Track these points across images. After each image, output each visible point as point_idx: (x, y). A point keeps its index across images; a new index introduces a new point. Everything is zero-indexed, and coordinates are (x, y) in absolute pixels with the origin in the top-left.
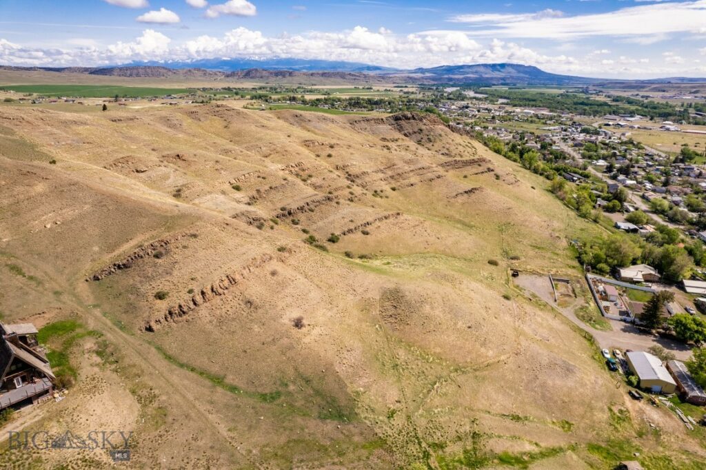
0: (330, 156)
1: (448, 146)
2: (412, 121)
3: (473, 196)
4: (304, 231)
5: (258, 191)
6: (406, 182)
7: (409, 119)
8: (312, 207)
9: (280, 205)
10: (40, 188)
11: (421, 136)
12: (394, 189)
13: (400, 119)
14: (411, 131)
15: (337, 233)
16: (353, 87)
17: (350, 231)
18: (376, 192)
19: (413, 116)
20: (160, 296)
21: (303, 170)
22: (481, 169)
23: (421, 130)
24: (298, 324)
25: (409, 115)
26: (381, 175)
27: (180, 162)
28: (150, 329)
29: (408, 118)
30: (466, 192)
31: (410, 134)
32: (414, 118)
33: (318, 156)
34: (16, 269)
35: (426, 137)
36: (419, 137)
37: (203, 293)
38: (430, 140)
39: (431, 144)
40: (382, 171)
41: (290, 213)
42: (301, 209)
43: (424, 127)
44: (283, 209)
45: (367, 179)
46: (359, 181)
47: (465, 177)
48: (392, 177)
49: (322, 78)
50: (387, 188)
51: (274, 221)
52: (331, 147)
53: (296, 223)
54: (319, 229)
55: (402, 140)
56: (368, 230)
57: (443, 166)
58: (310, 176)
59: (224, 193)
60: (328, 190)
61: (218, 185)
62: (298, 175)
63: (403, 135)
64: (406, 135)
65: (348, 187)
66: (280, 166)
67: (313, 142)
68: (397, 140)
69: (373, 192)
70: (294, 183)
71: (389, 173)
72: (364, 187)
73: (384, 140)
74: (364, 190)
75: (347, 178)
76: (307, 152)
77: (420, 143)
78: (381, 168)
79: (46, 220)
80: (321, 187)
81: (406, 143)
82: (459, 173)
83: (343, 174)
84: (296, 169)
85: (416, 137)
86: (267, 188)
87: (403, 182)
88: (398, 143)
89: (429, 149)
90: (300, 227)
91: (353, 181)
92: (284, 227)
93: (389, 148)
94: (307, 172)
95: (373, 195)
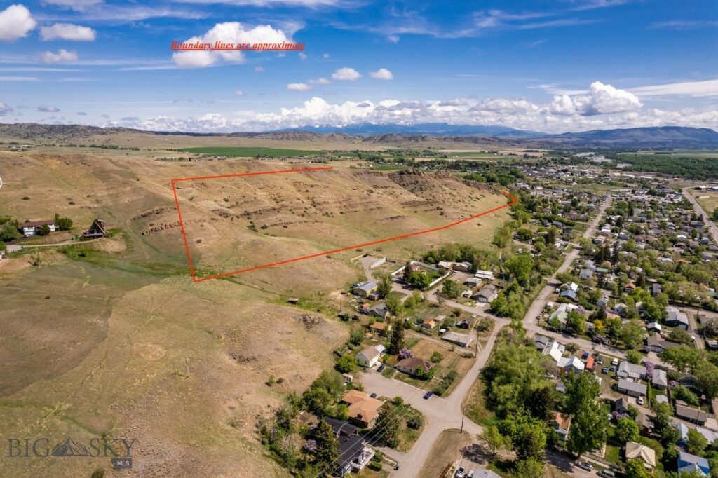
0: (307, 191)
1: (435, 194)
2: (413, 175)
3: (395, 220)
4: (251, 223)
5: (237, 203)
6: (354, 209)
7: (410, 173)
8: (262, 212)
9: (245, 210)
10: (128, 188)
11: (415, 186)
12: (341, 213)
13: (403, 173)
14: (409, 182)
15: (267, 225)
16: (479, 151)
17: (276, 225)
18: (327, 213)
20: (151, 225)
21: (280, 197)
22: (432, 208)
23: (417, 182)
24: (199, 242)
25: (411, 171)
26: (338, 205)
27: (203, 187)
28: (143, 234)
30: (391, 218)
31: (407, 184)
32: (414, 173)
33: (299, 191)
34: (110, 213)
35: (420, 187)
36: (413, 186)
37: (166, 226)
38: (421, 189)
39: (421, 191)
40: (340, 203)
41: (248, 214)
42: (256, 212)
43: (420, 180)
44: (245, 212)
45: (325, 206)
46: (318, 207)
47: (416, 212)
48: (345, 206)
49: (454, 142)
50: (337, 212)
51: (238, 217)
52: (312, 186)
53: (249, 219)
54: (260, 222)
55: (393, 187)
56: (288, 226)
57: (403, 204)
58: (283, 200)
59: (216, 201)
60: (290, 208)
61: (215, 198)
62: (275, 199)
63: (400, 185)
64: (404, 185)
65: (306, 208)
66: (265, 194)
67: (300, 183)
68: (386, 187)
69: (325, 213)
70: (259, 201)
71: (345, 204)
72: (320, 210)
73: (376, 187)
74: (318, 212)
75: (312, 205)
76: (292, 188)
77: (412, 191)
78: (341, 200)
79: (126, 200)
80: (286, 206)
81: (394, 190)
82: (413, 209)
83: (310, 202)
84: (276, 196)
85: (411, 187)
86: (243, 201)
87: (351, 209)
88: (387, 190)
89: (417, 196)
90: (250, 221)
91: (315, 207)
92: (241, 220)
93: (372, 192)
94: (282, 198)
95: (323, 215)
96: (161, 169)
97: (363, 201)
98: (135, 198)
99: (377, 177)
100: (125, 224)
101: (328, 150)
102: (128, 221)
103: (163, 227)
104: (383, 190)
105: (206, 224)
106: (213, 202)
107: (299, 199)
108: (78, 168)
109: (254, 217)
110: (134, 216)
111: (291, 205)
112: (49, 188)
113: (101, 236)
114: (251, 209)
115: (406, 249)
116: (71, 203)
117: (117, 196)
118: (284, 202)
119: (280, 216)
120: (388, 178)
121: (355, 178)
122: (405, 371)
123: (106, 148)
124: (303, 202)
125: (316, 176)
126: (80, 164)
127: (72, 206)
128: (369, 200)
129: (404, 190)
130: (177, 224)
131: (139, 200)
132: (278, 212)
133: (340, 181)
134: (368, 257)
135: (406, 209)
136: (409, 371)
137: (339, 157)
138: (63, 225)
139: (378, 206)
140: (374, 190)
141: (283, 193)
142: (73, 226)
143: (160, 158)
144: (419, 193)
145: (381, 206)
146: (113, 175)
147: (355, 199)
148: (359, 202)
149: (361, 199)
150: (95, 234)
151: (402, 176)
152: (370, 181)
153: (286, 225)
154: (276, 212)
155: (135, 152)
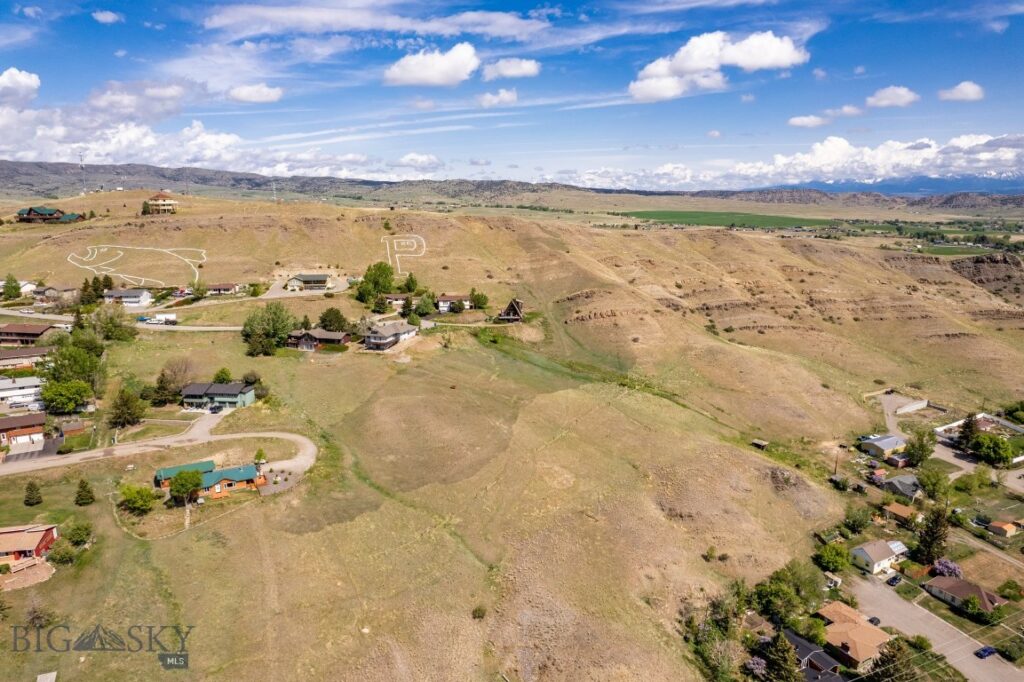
0: (802, 281)
3: (955, 340)
4: (711, 321)
5: (694, 291)
6: (879, 315)
7: (997, 262)
8: (728, 307)
9: (703, 302)
11: (1005, 284)
12: (856, 320)
13: (983, 261)
14: (992, 277)
15: (734, 327)
17: (748, 328)
18: (831, 317)
19: (1005, 259)
20: (578, 312)
21: (758, 287)
23: (1010, 277)
24: (635, 340)
25: (999, 257)
26: (852, 306)
27: (649, 265)
28: (566, 322)
29: (994, 261)
30: (947, 335)
31: (988, 280)
32: (1005, 261)
33: (790, 280)
34: (530, 292)
35: (1015, 286)
36: (1001, 285)
37: (595, 314)
38: (1017, 290)
39: (1017, 295)
41: (707, 308)
42: (719, 307)
43: (1017, 274)
44: (704, 305)
45: (829, 306)
46: (818, 306)
47: (1000, 329)
50: (848, 317)
51: (692, 311)
52: (811, 274)
53: (708, 315)
54: (723, 322)
55: (958, 284)
56: (765, 331)
57: (974, 314)
58: (762, 292)
59: (664, 286)
60: (772, 305)
61: (664, 281)
62: (750, 290)
63: (972, 281)
64: (981, 281)
65: (797, 307)
66: (736, 281)
67: (792, 268)
68: (944, 284)
69: (827, 317)
70: (726, 290)
71: (863, 305)
72: (821, 312)
73: (923, 281)
74: (817, 314)
75: (807, 302)
76: (779, 275)
77: (997, 293)
78: (857, 299)
79: (551, 276)
80: (767, 302)
81: (958, 289)
82: (993, 324)
83: (805, 298)
84: (752, 285)
85: (994, 286)
86: (702, 289)
87: (872, 314)
88: (943, 287)
89: (1007, 301)
90: (709, 318)
91: (812, 305)
92: (696, 315)
93: (915, 289)
94: (761, 289)
95: (824, 319)
96: (597, 239)
97: (898, 303)
98: (562, 275)
99: (930, 266)
100: (547, 308)
101: (845, 218)
102: (550, 304)
103: (592, 316)
104: (937, 287)
105: (647, 318)
106: (660, 288)
107: (787, 292)
108: (501, 233)
109: (716, 313)
110: (557, 298)
111: (773, 300)
112: (468, 257)
113: (517, 320)
114: (712, 302)
115: (969, 391)
116: (490, 277)
117: (541, 270)
118: (763, 296)
119: (755, 315)
120: (949, 268)
121: (887, 265)
122: (942, 596)
123: (535, 209)
124: (793, 297)
125: (820, 258)
126: (504, 229)
127: (489, 280)
128: (908, 303)
129: (978, 289)
130: (610, 313)
131: (566, 278)
132: (753, 309)
133: (859, 268)
134: (893, 395)
135: (979, 323)
136: (949, 599)
137: (863, 230)
138: (478, 303)
139: (924, 314)
140: (919, 286)
141: (763, 281)
142: (488, 305)
143: (598, 223)
144: (1014, 296)
145: (931, 314)
146: (540, 244)
147: (884, 299)
148: (889, 303)
149: (894, 299)
150: (512, 317)
151: (978, 265)
152: (913, 272)
153: (763, 330)
154: (750, 309)
155: (568, 216)
